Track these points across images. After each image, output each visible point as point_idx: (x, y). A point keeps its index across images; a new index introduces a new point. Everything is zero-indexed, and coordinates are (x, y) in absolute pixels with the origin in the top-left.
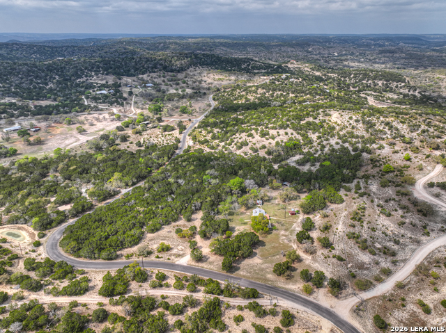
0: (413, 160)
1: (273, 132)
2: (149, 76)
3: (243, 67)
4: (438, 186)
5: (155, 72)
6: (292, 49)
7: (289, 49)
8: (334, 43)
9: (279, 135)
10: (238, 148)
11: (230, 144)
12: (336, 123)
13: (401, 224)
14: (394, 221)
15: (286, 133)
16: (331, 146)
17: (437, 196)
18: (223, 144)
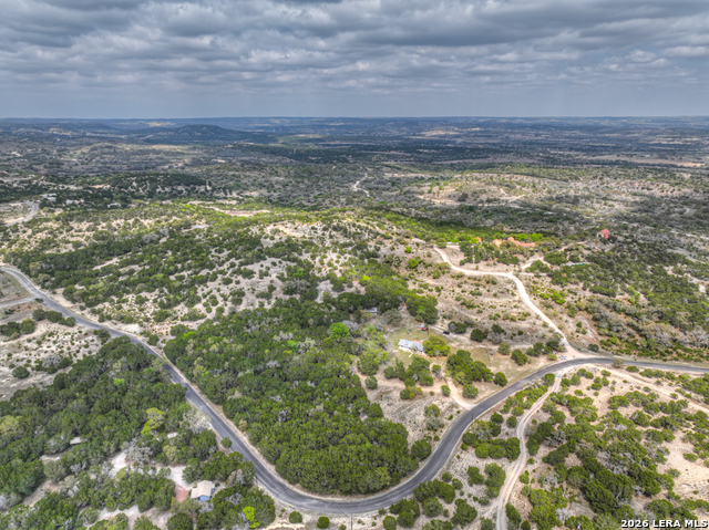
0: (412, 251)
4: (466, 262)
9: (268, 269)
10: (238, 302)
11: (215, 303)
12: (304, 237)
13: (495, 295)
14: (488, 296)
15: (274, 264)
16: (337, 262)
17: (477, 269)
18: (199, 307)
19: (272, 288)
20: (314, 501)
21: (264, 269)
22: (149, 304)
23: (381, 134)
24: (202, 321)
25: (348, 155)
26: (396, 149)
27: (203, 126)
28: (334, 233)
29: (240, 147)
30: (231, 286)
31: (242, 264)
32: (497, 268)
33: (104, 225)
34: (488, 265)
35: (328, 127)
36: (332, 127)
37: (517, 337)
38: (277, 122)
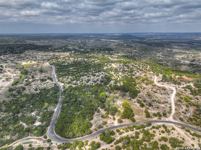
0: (147, 75)
1: (97, 74)
2: (4, 57)
3: (50, 49)
4: (161, 81)
5: (7, 55)
6: (61, 40)
7: (60, 40)
8: (76, 37)
9: (100, 75)
10: (87, 82)
11: (82, 81)
12: (116, 67)
13: (162, 94)
14: (159, 94)
15: (102, 74)
16: (121, 75)
17: (163, 84)
18: (79, 82)
19: (98, 80)
20: (54, 135)
21: (99, 75)
22: (69, 79)
23: (184, 38)
24: (77, 85)
25: (165, 44)
26: (184, 43)
27: (127, 35)
28: (125, 67)
29: (133, 41)
30: (89, 78)
31: (95, 73)
32: (170, 85)
33: (76, 59)
34: (168, 84)
35: (166, 35)
36: (167, 35)
37: (156, 109)
38: (150, 34)
